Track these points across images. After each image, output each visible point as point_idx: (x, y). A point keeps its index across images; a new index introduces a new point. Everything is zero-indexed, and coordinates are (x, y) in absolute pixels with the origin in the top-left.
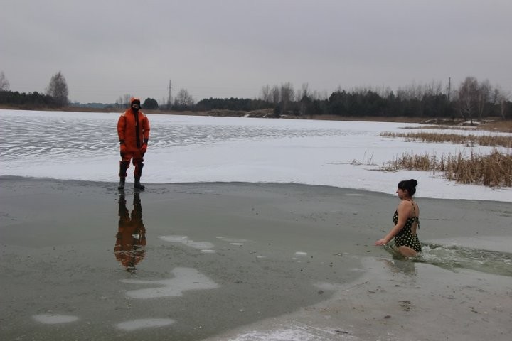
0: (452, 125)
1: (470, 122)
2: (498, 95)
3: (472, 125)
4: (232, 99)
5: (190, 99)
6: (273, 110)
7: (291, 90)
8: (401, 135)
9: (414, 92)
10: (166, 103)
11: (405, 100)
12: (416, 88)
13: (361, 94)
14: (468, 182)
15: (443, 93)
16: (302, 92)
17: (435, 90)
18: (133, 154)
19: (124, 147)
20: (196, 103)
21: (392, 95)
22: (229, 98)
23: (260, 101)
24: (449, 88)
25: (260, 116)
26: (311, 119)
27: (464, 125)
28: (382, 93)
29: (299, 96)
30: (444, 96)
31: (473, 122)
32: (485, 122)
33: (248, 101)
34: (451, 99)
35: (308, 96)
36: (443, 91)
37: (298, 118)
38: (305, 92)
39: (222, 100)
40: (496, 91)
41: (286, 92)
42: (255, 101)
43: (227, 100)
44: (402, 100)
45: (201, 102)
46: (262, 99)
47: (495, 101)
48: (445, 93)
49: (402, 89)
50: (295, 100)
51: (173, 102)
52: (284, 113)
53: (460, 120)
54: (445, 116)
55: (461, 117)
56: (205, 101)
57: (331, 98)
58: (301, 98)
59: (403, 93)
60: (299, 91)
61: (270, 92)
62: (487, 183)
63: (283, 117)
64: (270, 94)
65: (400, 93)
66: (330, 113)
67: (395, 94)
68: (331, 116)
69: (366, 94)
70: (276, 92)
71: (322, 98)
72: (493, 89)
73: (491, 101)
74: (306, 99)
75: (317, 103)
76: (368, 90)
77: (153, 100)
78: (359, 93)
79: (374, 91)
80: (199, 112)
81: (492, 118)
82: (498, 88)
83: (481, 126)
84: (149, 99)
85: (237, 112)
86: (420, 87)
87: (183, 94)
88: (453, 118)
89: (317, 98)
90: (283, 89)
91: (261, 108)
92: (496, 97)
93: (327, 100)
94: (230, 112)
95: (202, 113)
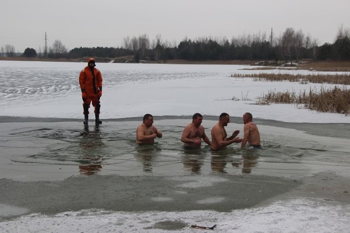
0: (276, 66)
1: (290, 63)
2: (309, 42)
3: (292, 65)
4: (98, 48)
5: (63, 48)
6: (133, 56)
7: (147, 40)
8: (247, 76)
9: (245, 40)
10: (42, 51)
11: (238, 46)
12: (246, 37)
13: (203, 43)
14: (327, 111)
15: (267, 41)
16: (156, 41)
17: (261, 38)
18: (92, 98)
19: (85, 93)
20: (68, 51)
21: (227, 43)
22: (96, 47)
23: (122, 49)
24: (272, 37)
25: (124, 61)
26: (165, 63)
27: (286, 66)
28: (220, 41)
29: (154, 45)
30: (268, 42)
31: (293, 64)
32: (301, 63)
33: (112, 49)
34: (274, 45)
35: (161, 45)
36: (267, 39)
37: (154, 63)
38: (159, 41)
39: (90, 49)
40: (308, 38)
41: (144, 41)
42: (118, 49)
43: (94, 48)
44: (236, 46)
45: (73, 51)
46: (124, 47)
47: (307, 47)
48: (269, 41)
49: (235, 38)
50: (151, 48)
51: (48, 51)
52: (142, 59)
53: (282, 62)
54: (270, 58)
55: (282, 60)
56: (76, 49)
57: (179, 46)
58: (155, 46)
59: (237, 41)
60: (154, 41)
61: (130, 42)
62: (338, 111)
63: (142, 62)
64: (130, 44)
65: (234, 41)
66: (179, 58)
67: (230, 42)
68: (181, 60)
69: (207, 42)
70: (135, 42)
71: (173, 46)
72: (305, 37)
73: (304, 46)
74: (159, 47)
75: (168, 50)
76: (208, 39)
77: (32, 49)
78: (202, 42)
79: (213, 39)
80: (72, 59)
81: (306, 59)
82: (309, 36)
83: (299, 66)
84: (28, 49)
85: (104, 58)
86: (249, 36)
87: (57, 44)
88: (277, 60)
89: (168, 46)
90: (140, 39)
91: (123, 55)
92: (307, 43)
93: (176, 48)
94: (98, 59)
95: (75, 60)
